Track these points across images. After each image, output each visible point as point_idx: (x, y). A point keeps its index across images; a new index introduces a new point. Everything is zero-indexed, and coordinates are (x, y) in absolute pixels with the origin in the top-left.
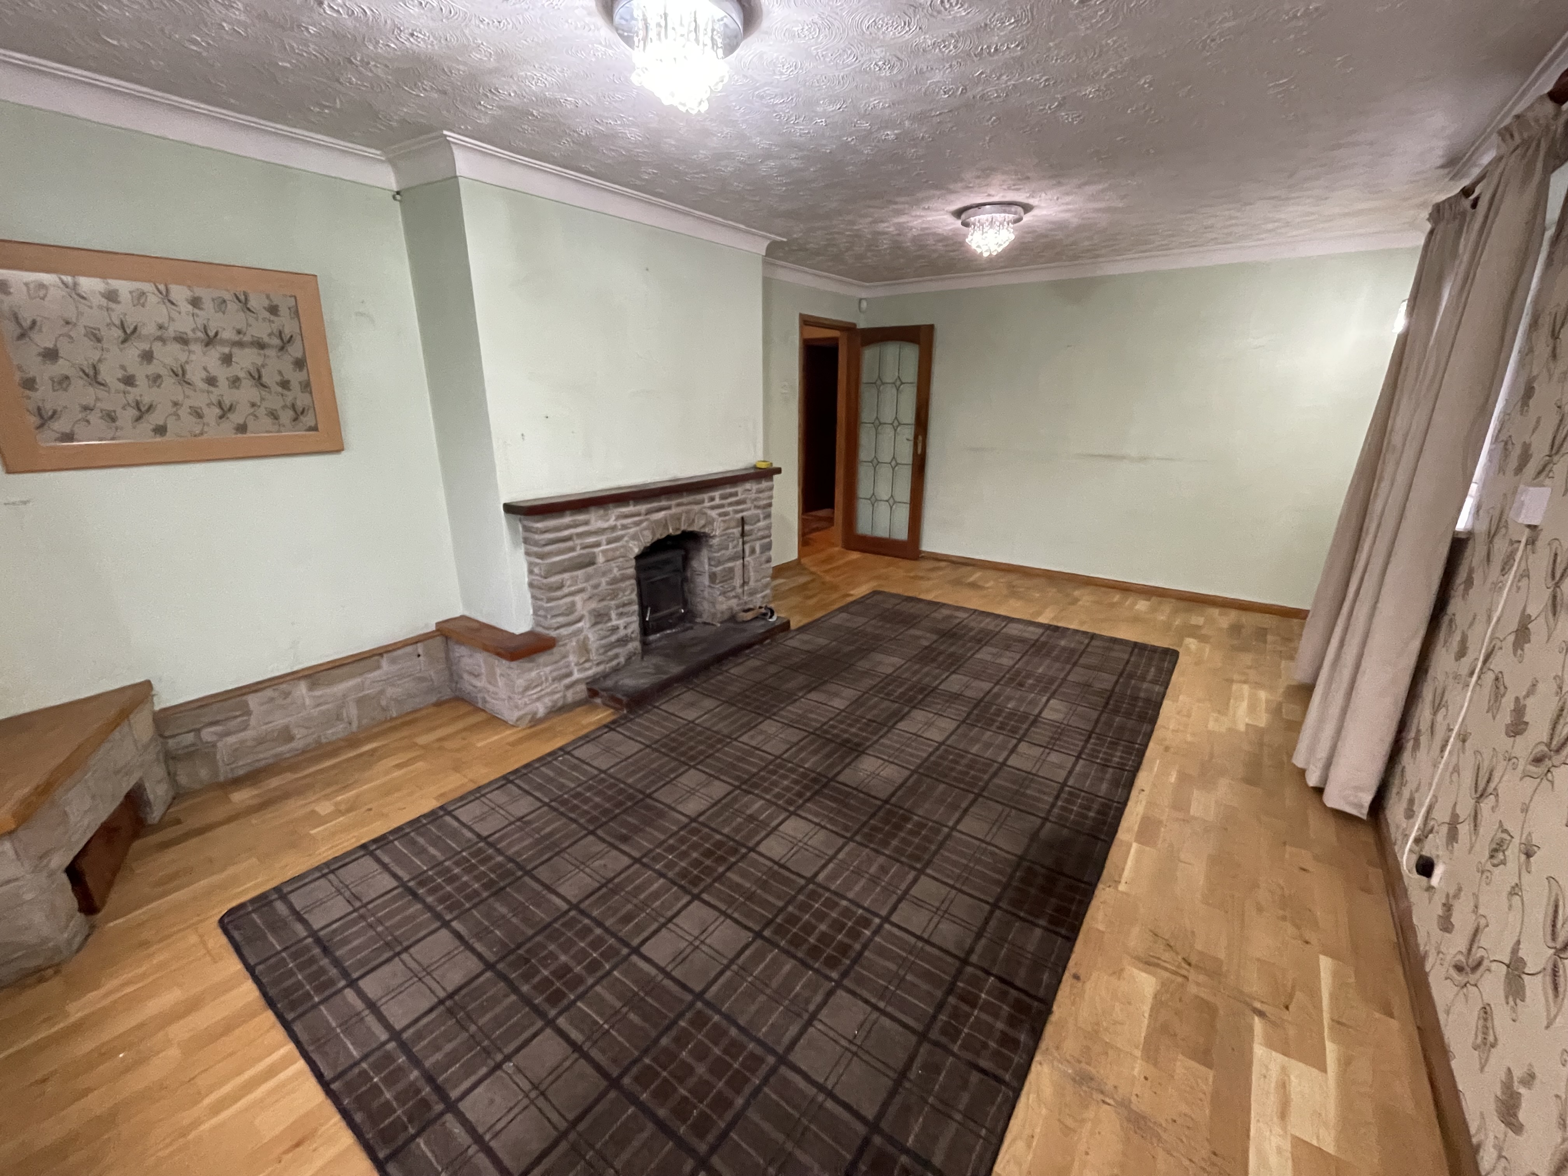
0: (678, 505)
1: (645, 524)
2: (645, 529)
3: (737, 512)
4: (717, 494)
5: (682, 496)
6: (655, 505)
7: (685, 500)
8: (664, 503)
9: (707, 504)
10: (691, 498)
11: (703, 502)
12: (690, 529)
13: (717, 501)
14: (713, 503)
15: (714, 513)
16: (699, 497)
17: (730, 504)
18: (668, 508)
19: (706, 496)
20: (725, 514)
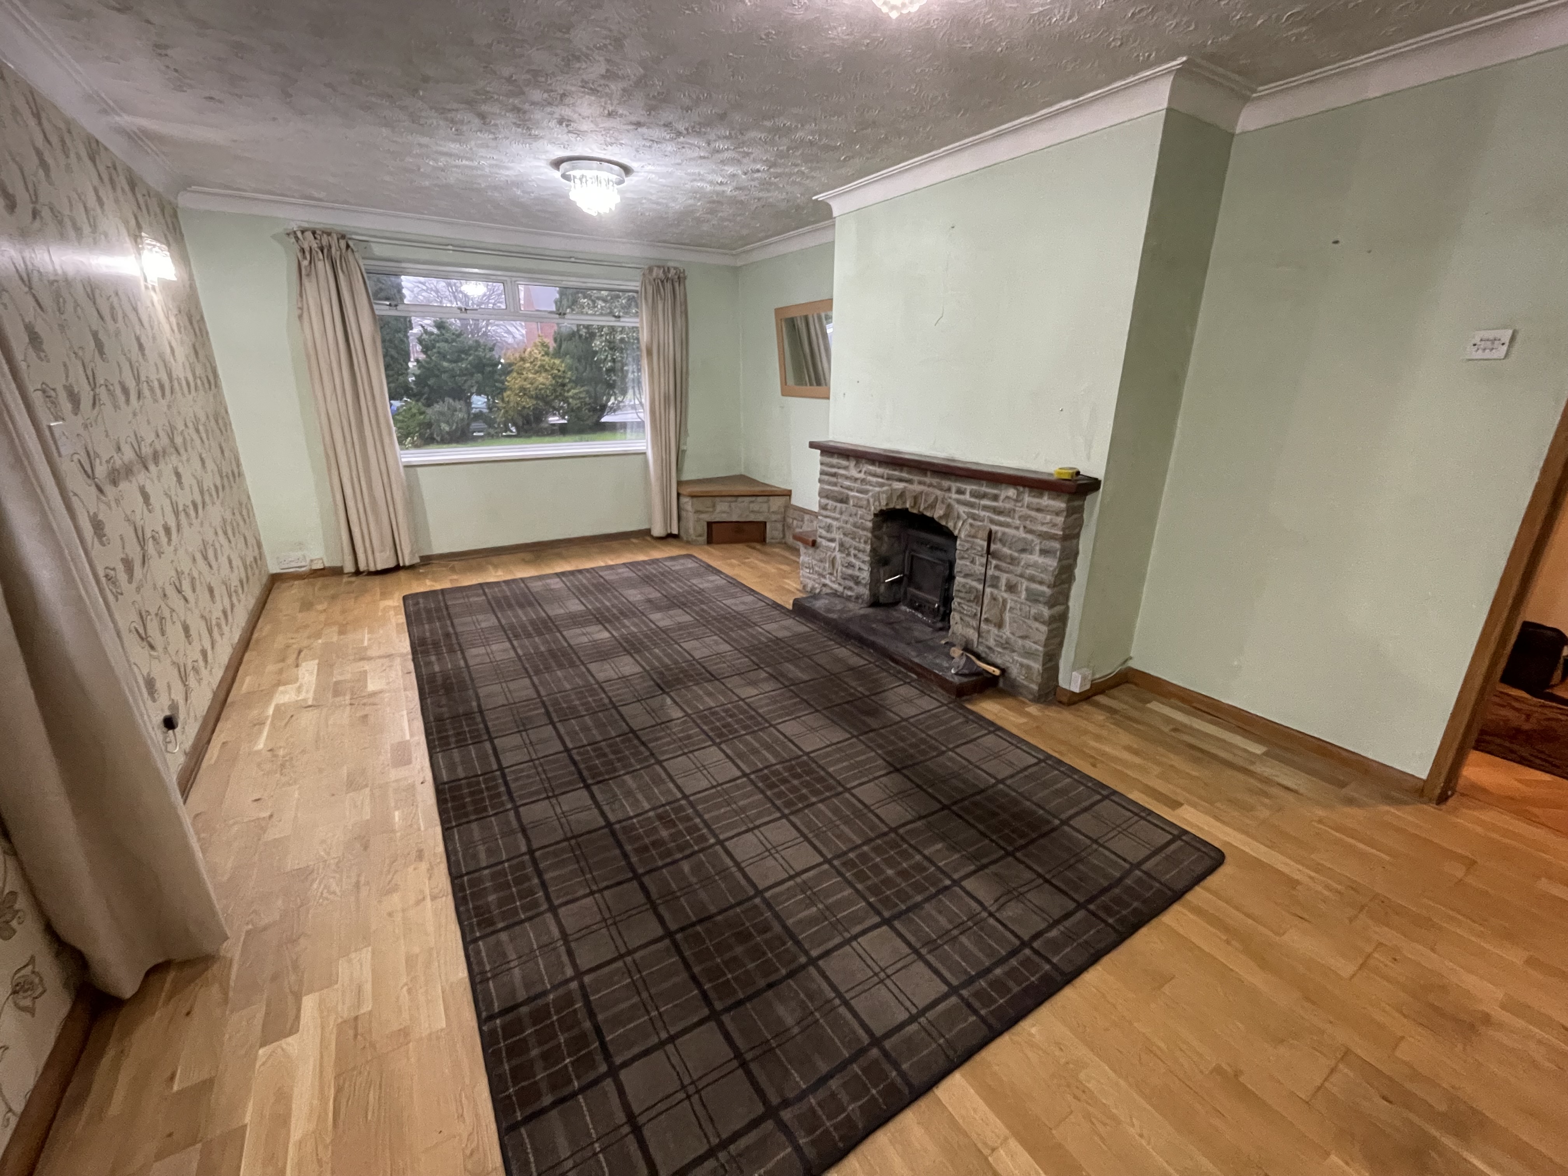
0: (920, 483)
1: (885, 488)
2: (883, 492)
3: (992, 521)
4: (969, 487)
5: (925, 475)
6: (897, 473)
7: (928, 480)
8: (905, 475)
9: (955, 496)
10: (935, 481)
11: (949, 490)
12: (928, 514)
13: (967, 497)
14: (961, 497)
15: (962, 510)
16: (946, 483)
17: (985, 508)
18: (909, 481)
19: (955, 486)
20: (974, 517)
